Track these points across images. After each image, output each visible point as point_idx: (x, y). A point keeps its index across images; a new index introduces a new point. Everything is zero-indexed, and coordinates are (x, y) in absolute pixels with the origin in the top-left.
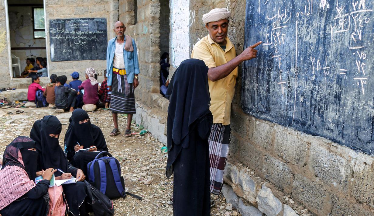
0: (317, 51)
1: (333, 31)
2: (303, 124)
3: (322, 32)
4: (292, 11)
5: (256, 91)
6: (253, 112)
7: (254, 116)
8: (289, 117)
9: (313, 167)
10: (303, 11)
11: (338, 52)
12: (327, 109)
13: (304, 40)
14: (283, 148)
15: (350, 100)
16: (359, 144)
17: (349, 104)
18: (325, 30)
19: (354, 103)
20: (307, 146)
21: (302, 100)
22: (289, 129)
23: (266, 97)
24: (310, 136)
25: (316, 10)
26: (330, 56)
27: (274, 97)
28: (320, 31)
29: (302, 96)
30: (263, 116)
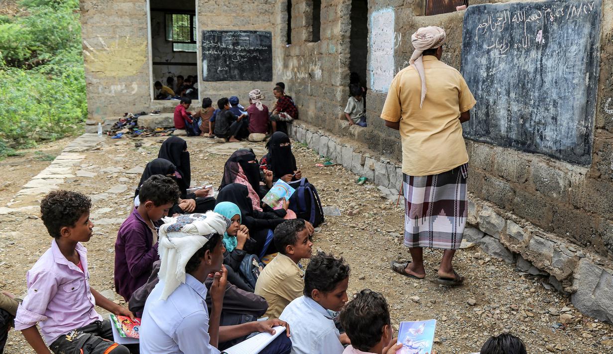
0: (535, 79)
1: (549, 63)
2: (523, 144)
3: (539, 63)
4: (510, 42)
5: (474, 115)
6: (471, 136)
7: (472, 140)
8: (509, 138)
9: (534, 182)
10: (521, 43)
11: (554, 81)
12: (545, 129)
13: (523, 68)
14: (504, 168)
15: (566, 121)
16: (574, 158)
17: (565, 124)
18: (541, 60)
19: (568, 123)
20: (527, 164)
21: (522, 122)
22: (509, 149)
23: (485, 121)
24: (531, 154)
25: (533, 43)
26: (547, 83)
27: (494, 120)
28: (537, 62)
29: (521, 118)
30: (482, 139)
